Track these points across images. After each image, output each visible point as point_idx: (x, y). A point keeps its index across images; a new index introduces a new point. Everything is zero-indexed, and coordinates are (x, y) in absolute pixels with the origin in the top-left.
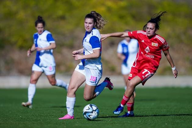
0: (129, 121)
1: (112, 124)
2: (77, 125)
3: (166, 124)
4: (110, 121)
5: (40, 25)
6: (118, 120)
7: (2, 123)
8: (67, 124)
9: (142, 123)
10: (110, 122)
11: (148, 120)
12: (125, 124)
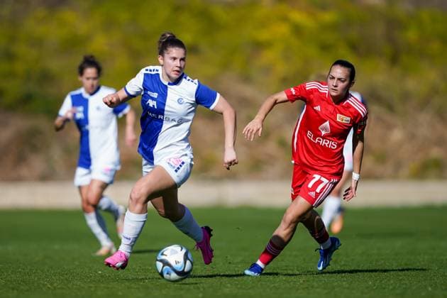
0: (344, 283)
1: (307, 288)
2: (227, 291)
3: (430, 289)
4: (301, 282)
5: (90, 72)
6: (321, 281)
7: (59, 286)
8: (204, 289)
9: (375, 288)
10: (301, 284)
11: (389, 280)
12: (337, 289)
